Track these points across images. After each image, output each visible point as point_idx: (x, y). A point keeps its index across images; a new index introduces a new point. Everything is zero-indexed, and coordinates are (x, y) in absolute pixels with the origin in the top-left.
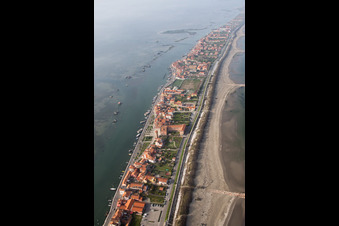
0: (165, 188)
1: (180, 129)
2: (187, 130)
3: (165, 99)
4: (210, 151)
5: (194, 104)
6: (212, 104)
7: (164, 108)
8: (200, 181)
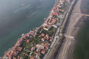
4: (77, 6)
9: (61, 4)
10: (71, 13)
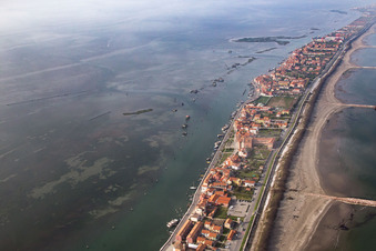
0: (253, 190)
1: (268, 143)
2: (278, 144)
3: (248, 115)
4: (304, 164)
5: (286, 122)
8: (292, 185)
9: (240, 158)
10: (284, 191)
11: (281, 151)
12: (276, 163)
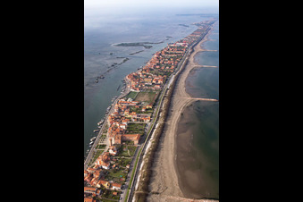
0: (119, 193)
1: (134, 138)
2: (142, 140)
3: (120, 110)
4: (164, 160)
5: (149, 115)
6: (167, 116)
7: (118, 118)
8: (154, 187)
9: (110, 155)
10: (147, 195)
11: (145, 147)
12: (140, 161)
